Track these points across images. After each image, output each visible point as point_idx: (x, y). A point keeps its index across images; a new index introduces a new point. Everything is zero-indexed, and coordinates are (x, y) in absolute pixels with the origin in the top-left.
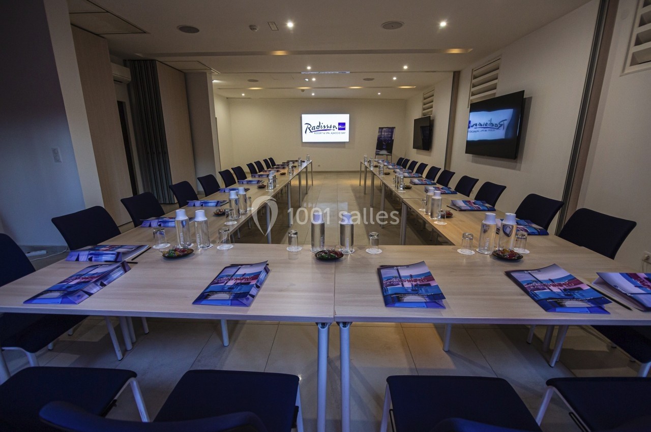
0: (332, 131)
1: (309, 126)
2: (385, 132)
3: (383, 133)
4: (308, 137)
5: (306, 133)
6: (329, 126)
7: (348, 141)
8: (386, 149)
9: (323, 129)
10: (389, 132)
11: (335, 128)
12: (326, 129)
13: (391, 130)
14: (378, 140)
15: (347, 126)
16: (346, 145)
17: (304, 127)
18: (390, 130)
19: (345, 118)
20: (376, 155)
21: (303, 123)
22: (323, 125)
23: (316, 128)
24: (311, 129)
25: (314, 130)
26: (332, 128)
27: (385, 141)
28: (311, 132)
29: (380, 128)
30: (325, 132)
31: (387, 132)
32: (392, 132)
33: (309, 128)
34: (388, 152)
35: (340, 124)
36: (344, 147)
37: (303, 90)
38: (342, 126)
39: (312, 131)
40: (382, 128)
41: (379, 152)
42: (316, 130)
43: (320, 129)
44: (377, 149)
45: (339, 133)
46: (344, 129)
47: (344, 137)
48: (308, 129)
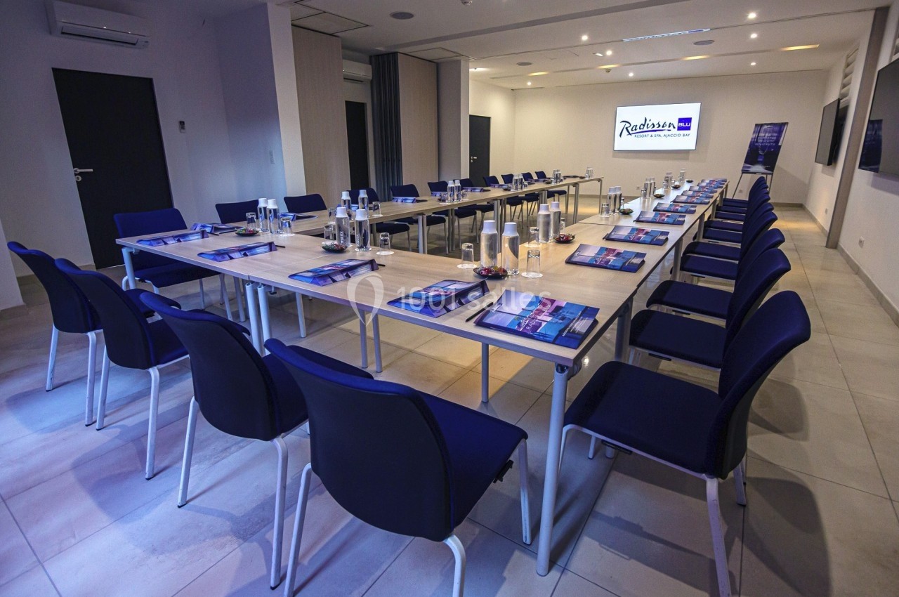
0: (666, 133)
1: (628, 125)
2: (766, 131)
3: (762, 134)
4: (624, 143)
5: (620, 135)
6: (661, 125)
7: (694, 148)
8: (763, 163)
9: (650, 129)
10: (774, 132)
11: (672, 126)
12: (657, 129)
13: (780, 128)
14: (750, 146)
15: (694, 125)
16: (691, 155)
17: (619, 126)
18: (777, 129)
19: (692, 110)
20: (743, 173)
21: (619, 120)
22: (650, 123)
23: (638, 127)
24: (630, 129)
25: (635, 132)
26: (667, 128)
27: (763, 148)
28: (630, 134)
29: (757, 125)
30: (653, 133)
31: (769, 132)
32: (780, 132)
33: (627, 128)
34: (766, 169)
35: (681, 120)
36: (687, 159)
37: (608, 71)
38: (685, 123)
39: (631, 132)
40: (762, 125)
41: (749, 167)
42: (638, 130)
43: (645, 129)
44: (746, 162)
45: (679, 135)
46: (688, 128)
47: (687, 141)
48: (625, 130)
